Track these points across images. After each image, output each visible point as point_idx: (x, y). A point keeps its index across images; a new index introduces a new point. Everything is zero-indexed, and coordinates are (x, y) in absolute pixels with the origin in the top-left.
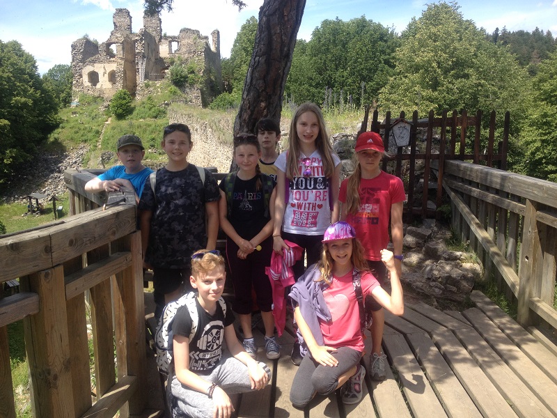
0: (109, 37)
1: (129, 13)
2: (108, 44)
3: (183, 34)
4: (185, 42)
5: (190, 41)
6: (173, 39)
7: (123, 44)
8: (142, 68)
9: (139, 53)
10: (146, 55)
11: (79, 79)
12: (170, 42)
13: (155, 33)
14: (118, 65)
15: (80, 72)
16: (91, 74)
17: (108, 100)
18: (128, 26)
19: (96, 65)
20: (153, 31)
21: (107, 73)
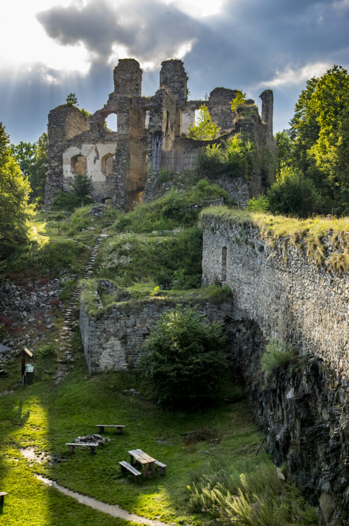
2: (105, 114)
3: (215, 98)
4: (217, 109)
5: (226, 108)
7: (128, 113)
8: (157, 150)
9: (153, 126)
10: (164, 130)
11: (57, 166)
12: (193, 109)
13: (176, 96)
14: (118, 146)
15: (59, 156)
16: (75, 159)
17: (99, 199)
18: (137, 85)
19: (84, 146)
20: (175, 93)
21: (100, 158)
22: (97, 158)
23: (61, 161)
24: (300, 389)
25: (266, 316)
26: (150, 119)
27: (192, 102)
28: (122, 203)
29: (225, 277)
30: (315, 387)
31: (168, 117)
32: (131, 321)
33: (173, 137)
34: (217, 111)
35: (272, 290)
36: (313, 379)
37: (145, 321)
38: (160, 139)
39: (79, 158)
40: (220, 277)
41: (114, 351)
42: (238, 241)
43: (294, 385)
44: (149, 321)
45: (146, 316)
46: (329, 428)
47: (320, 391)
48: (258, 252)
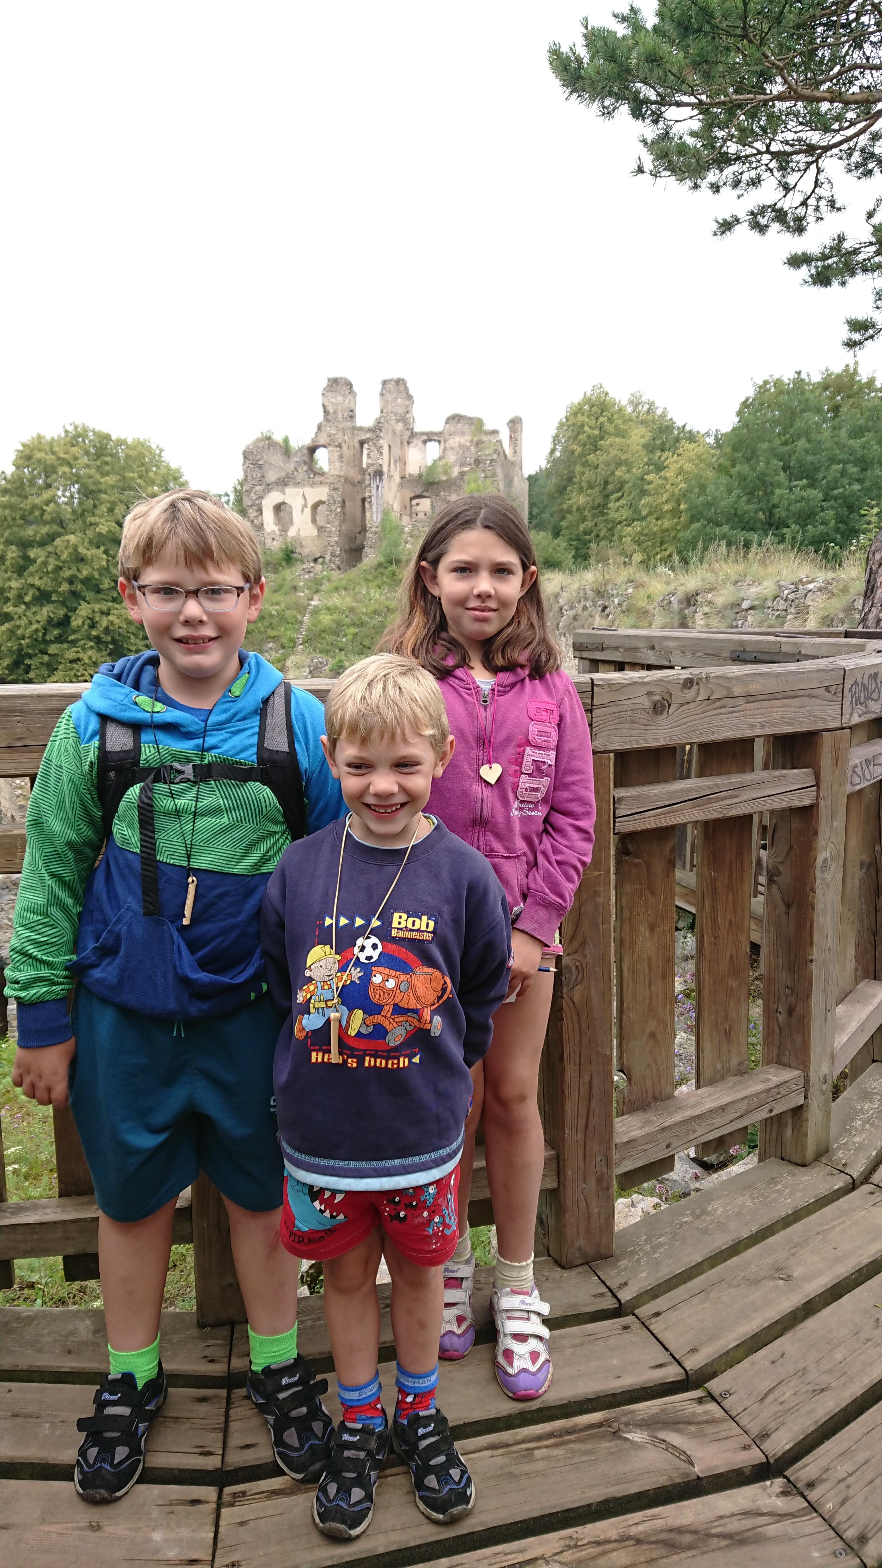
0: (313, 436)
1: (351, 385)
2: (312, 450)
3: (451, 428)
4: (454, 441)
5: (465, 440)
6: (429, 437)
7: (341, 448)
8: (377, 495)
9: (372, 465)
10: (385, 469)
11: (257, 517)
12: (423, 442)
13: (401, 425)
14: (330, 490)
15: (257, 505)
16: (279, 508)
17: (311, 558)
18: (351, 411)
19: (288, 490)
20: (399, 421)
21: (309, 506)
22: (305, 506)
23: (260, 511)
26: (368, 455)
27: (420, 433)
28: (338, 563)
31: (390, 452)
33: (397, 479)
34: (453, 445)
38: (381, 480)
39: (282, 507)
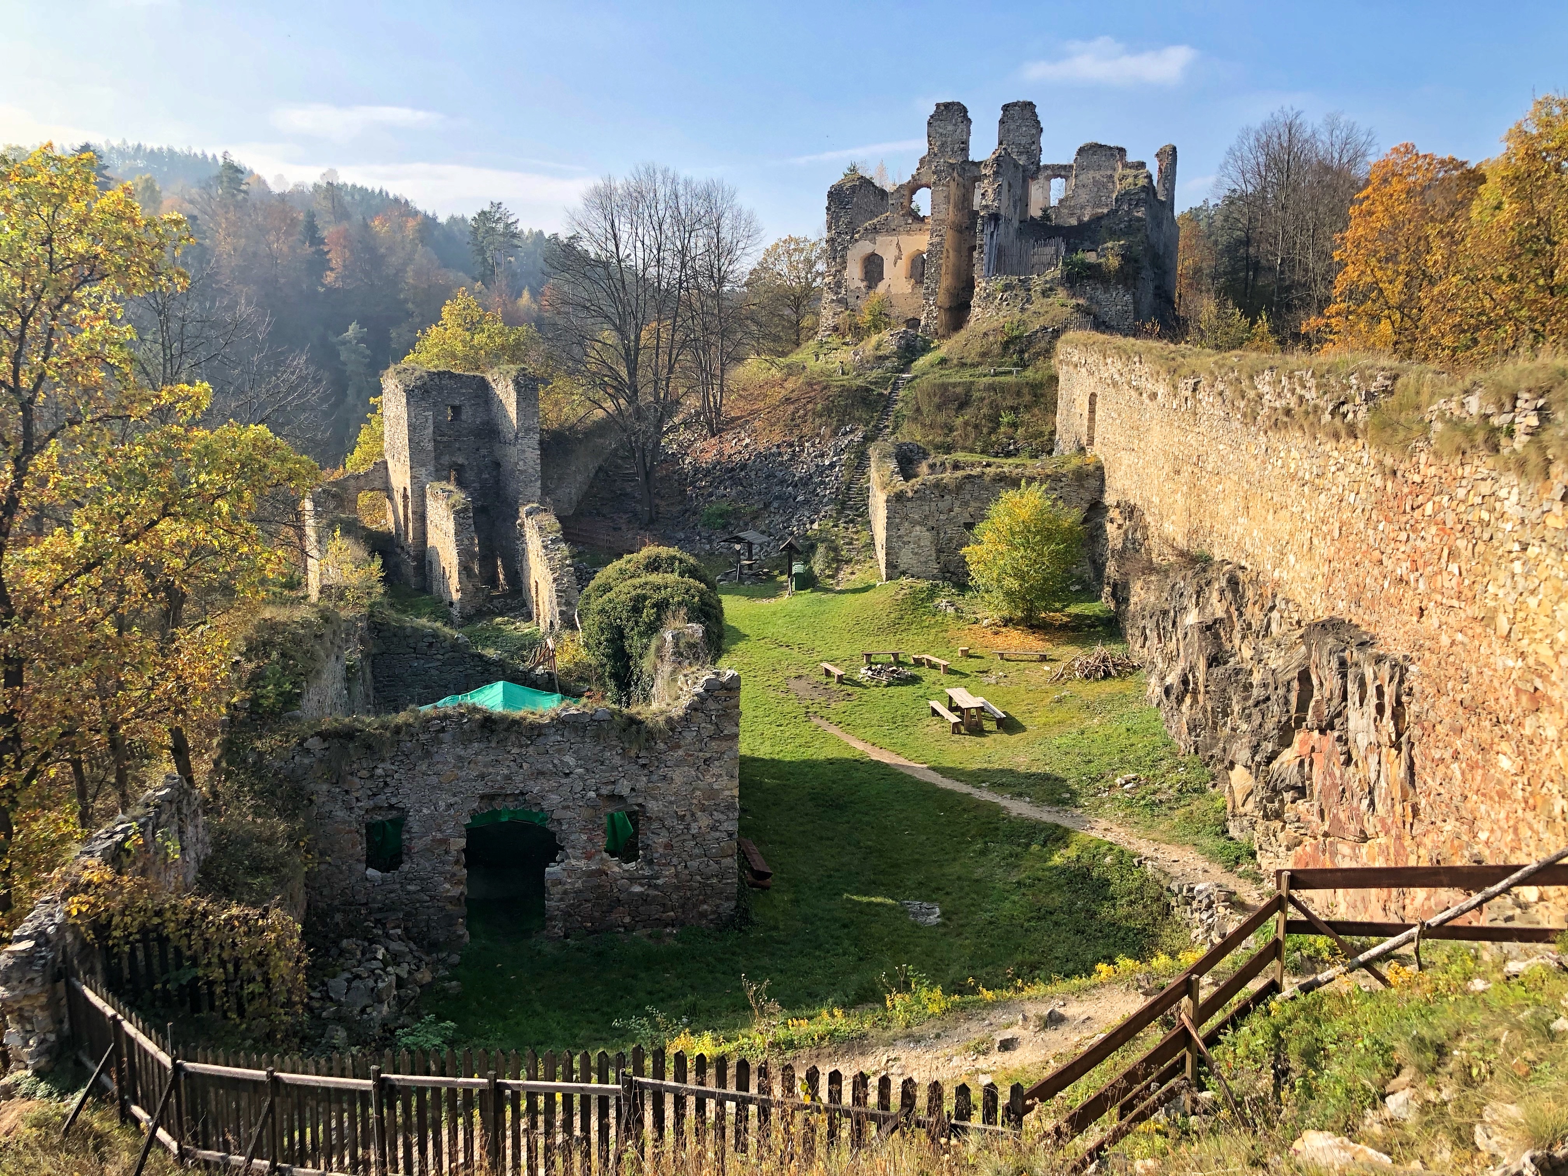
0: (914, 173)
1: (965, 111)
2: (911, 190)
3: (1084, 160)
4: (1086, 177)
5: (1101, 175)
6: (1056, 172)
7: (947, 187)
8: (991, 244)
9: (987, 207)
10: (1003, 212)
12: (1048, 178)
13: (1024, 157)
14: (931, 238)
16: (867, 261)
18: (964, 142)
19: (880, 239)
20: (1022, 153)
21: (904, 258)
22: (899, 258)
24: (1208, 611)
25: (1156, 500)
27: (1046, 167)
28: (935, 326)
29: (1091, 441)
30: (1233, 609)
31: (1009, 191)
32: (943, 505)
33: (1016, 223)
34: (1086, 181)
35: (1167, 461)
36: (1229, 596)
37: (966, 504)
38: (997, 225)
39: (872, 259)
40: (1084, 441)
41: (919, 546)
42: (1115, 384)
43: (1197, 604)
44: (973, 504)
45: (968, 497)
46: (1251, 671)
47: (1241, 614)
48: (1147, 401)
